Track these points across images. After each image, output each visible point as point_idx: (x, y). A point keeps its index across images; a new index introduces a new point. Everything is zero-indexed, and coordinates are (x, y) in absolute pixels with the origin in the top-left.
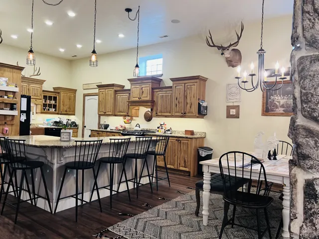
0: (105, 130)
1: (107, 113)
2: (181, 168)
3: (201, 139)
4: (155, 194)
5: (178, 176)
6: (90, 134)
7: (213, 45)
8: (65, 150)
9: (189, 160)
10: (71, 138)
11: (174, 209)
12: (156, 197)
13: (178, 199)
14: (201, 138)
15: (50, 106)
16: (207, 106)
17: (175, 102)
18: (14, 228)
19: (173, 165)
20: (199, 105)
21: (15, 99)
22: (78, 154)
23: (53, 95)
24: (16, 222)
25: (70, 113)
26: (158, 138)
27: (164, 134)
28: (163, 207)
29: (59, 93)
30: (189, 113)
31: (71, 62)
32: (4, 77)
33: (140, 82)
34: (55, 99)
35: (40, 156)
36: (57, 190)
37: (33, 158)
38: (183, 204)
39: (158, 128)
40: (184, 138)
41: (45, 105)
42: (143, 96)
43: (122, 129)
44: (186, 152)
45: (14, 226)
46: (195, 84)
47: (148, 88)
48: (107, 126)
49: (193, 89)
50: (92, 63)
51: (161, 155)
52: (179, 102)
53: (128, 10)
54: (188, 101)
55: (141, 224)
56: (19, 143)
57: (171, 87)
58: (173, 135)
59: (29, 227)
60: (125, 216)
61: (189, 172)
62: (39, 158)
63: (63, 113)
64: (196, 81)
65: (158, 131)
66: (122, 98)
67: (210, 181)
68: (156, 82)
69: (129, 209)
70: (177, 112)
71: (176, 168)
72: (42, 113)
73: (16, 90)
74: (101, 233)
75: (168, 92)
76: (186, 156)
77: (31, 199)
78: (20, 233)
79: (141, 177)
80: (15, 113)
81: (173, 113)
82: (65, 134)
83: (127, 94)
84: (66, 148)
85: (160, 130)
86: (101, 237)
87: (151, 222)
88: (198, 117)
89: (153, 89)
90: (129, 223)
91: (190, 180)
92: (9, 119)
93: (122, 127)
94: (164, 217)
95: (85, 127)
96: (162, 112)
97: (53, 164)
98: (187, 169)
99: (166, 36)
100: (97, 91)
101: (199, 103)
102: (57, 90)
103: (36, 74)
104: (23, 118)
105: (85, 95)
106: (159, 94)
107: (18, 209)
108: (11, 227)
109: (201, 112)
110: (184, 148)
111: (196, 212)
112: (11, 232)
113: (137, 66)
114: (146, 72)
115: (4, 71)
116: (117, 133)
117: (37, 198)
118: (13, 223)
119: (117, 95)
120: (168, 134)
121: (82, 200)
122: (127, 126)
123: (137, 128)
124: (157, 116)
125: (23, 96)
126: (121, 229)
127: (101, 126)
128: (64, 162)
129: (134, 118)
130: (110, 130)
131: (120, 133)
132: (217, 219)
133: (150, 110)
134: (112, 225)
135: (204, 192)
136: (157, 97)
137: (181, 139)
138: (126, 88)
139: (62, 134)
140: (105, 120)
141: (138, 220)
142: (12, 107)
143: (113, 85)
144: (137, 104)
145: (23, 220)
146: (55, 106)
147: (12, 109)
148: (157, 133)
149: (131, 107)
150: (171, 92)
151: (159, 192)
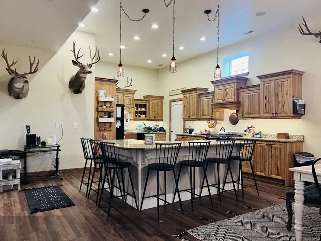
0: (189, 134)
1: (191, 118)
2: (274, 176)
3: (298, 144)
4: (240, 201)
5: (269, 185)
6: (176, 138)
7: (308, 33)
8: (148, 153)
9: (283, 167)
10: (154, 141)
11: (261, 220)
12: (241, 205)
13: (267, 209)
14: (298, 141)
15: (141, 113)
16: (304, 105)
17: (264, 102)
18: (107, 220)
19: (264, 172)
20: (295, 104)
21: (111, 108)
22: (158, 157)
23: (143, 103)
24: (109, 215)
25: (158, 119)
26: (242, 142)
27: (252, 138)
28: (248, 217)
29: (148, 101)
30: (281, 113)
31: (158, 71)
32: (102, 90)
33: (224, 83)
34: (145, 106)
35: (128, 157)
36: (142, 189)
37: (124, 159)
38: (273, 216)
39: (245, 131)
40: (275, 141)
41: (137, 113)
42: (227, 98)
43: (206, 133)
44: (279, 158)
45: (107, 218)
46: (288, 79)
47: (233, 89)
48: (191, 131)
49: (285, 85)
50: (172, 70)
51: (247, 160)
52: (269, 102)
53: (208, 12)
54: (280, 99)
55: (222, 231)
56: (110, 146)
57: (259, 86)
58: (263, 138)
59: (119, 221)
60: (205, 221)
61: (283, 181)
62: (127, 159)
63: (152, 119)
64: (288, 76)
65: (245, 134)
66: (206, 101)
67: (304, 191)
68: (241, 82)
69: (210, 215)
70: (267, 113)
71: (267, 175)
72: (134, 120)
73: (112, 100)
74: (180, 235)
75: (255, 91)
76: (279, 163)
77: (122, 196)
78: (111, 225)
79: (224, 183)
80: (112, 120)
81: (262, 114)
82: (149, 137)
83: (210, 97)
84: (148, 150)
85: (247, 133)
86: (180, 238)
87: (233, 231)
88: (293, 118)
89: (238, 89)
90: (209, 229)
91: (285, 190)
92: (108, 125)
93: (206, 131)
94: (248, 227)
95: (172, 131)
96: (249, 114)
97: (138, 165)
98: (281, 178)
99: (251, 31)
100: (181, 96)
101: (294, 102)
102: (147, 98)
103: (129, 85)
104: (119, 124)
105: (171, 102)
106: (245, 95)
107: (110, 203)
108: (105, 219)
109: (297, 112)
110: (276, 153)
111: (287, 226)
112: (104, 223)
113: (218, 67)
114: (230, 73)
115: (103, 84)
116: (201, 137)
117: (127, 195)
118: (107, 216)
119: (200, 99)
120: (257, 137)
121: (165, 201)
122: (212, 130)
123: (222, 132)
124: (244, 118)
125: (118, 105)
126: (201, 233)
127: (186, 130)
128: (147, 163)
129: (218, 121)
130: (194, 134)
131: (204, 137)
132: (316, 237)
133: (235, 112)
134: (192, 228)
135: (296, 204)
136: (243, 98)
137: (272, 143)
138: (209, 91)
139: (146, 138)
140: (190, 124)
141: (219, 226)
142: (110, 115)
143: (196, 89)
144: (221, 107)
145: (114, 214)
146: (145, 113)
147: (110, 117)
148: (244, 137)
149: (215, 110)
150: (258, 91)
151: (245, 200)
